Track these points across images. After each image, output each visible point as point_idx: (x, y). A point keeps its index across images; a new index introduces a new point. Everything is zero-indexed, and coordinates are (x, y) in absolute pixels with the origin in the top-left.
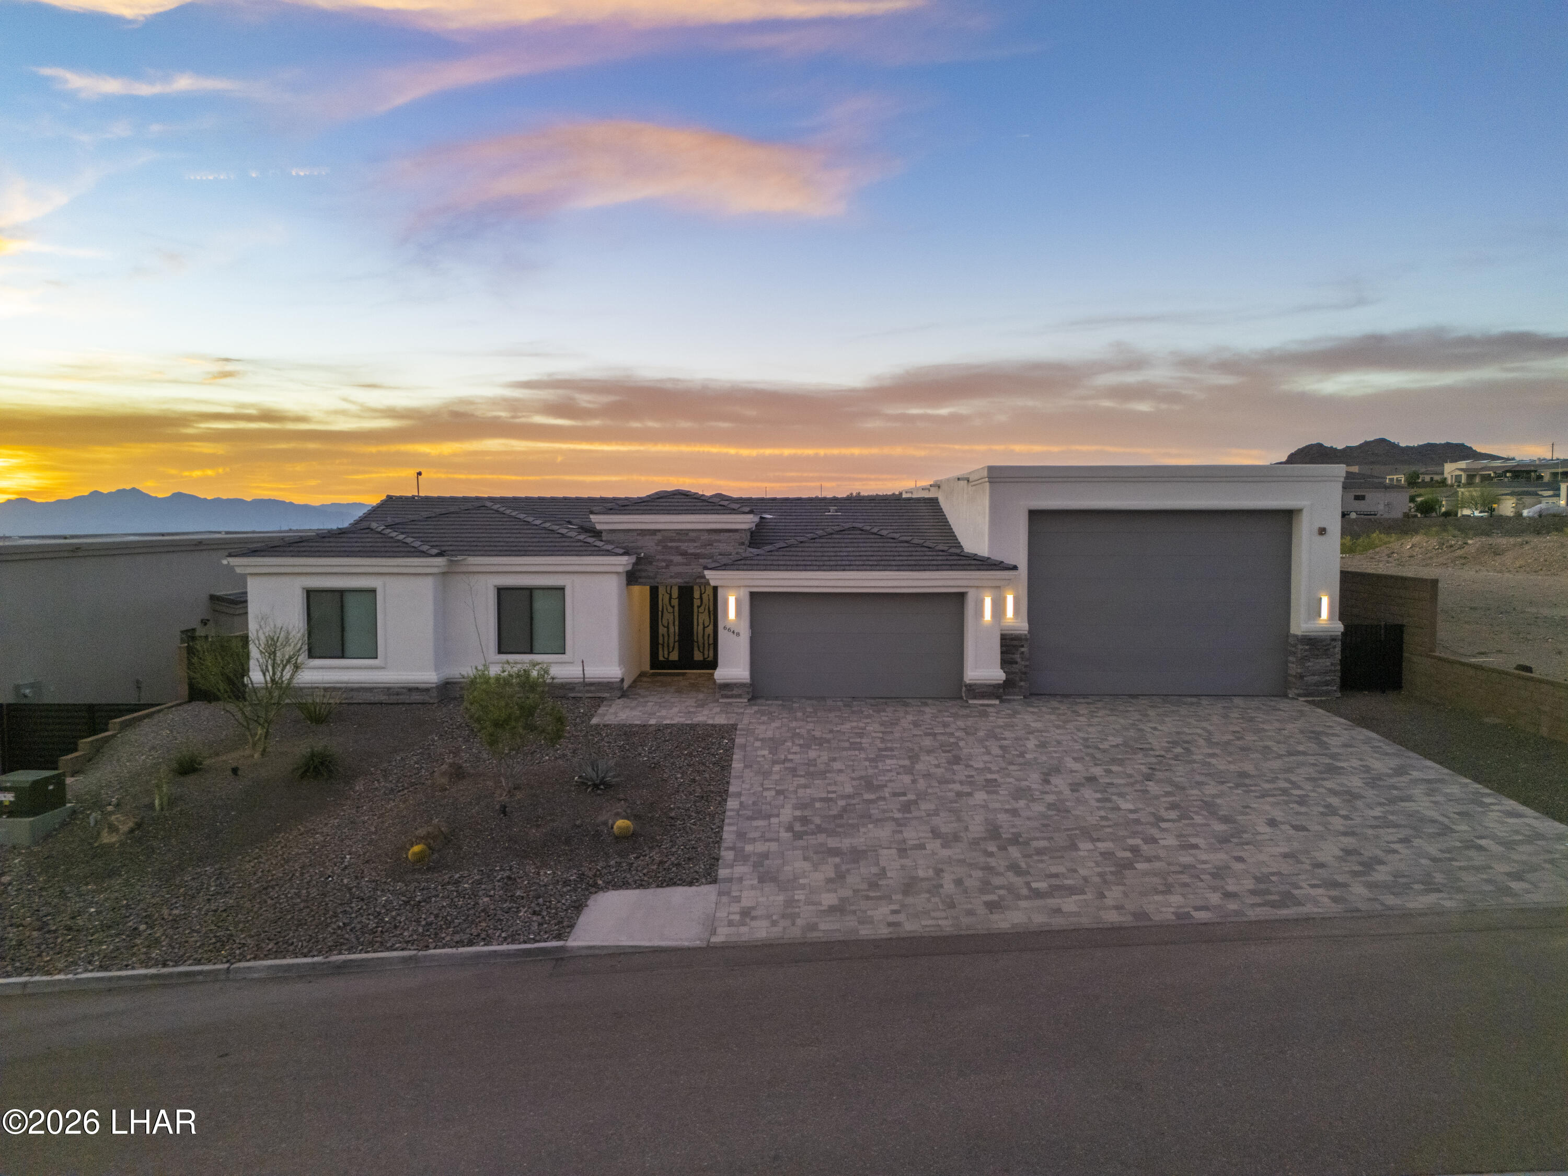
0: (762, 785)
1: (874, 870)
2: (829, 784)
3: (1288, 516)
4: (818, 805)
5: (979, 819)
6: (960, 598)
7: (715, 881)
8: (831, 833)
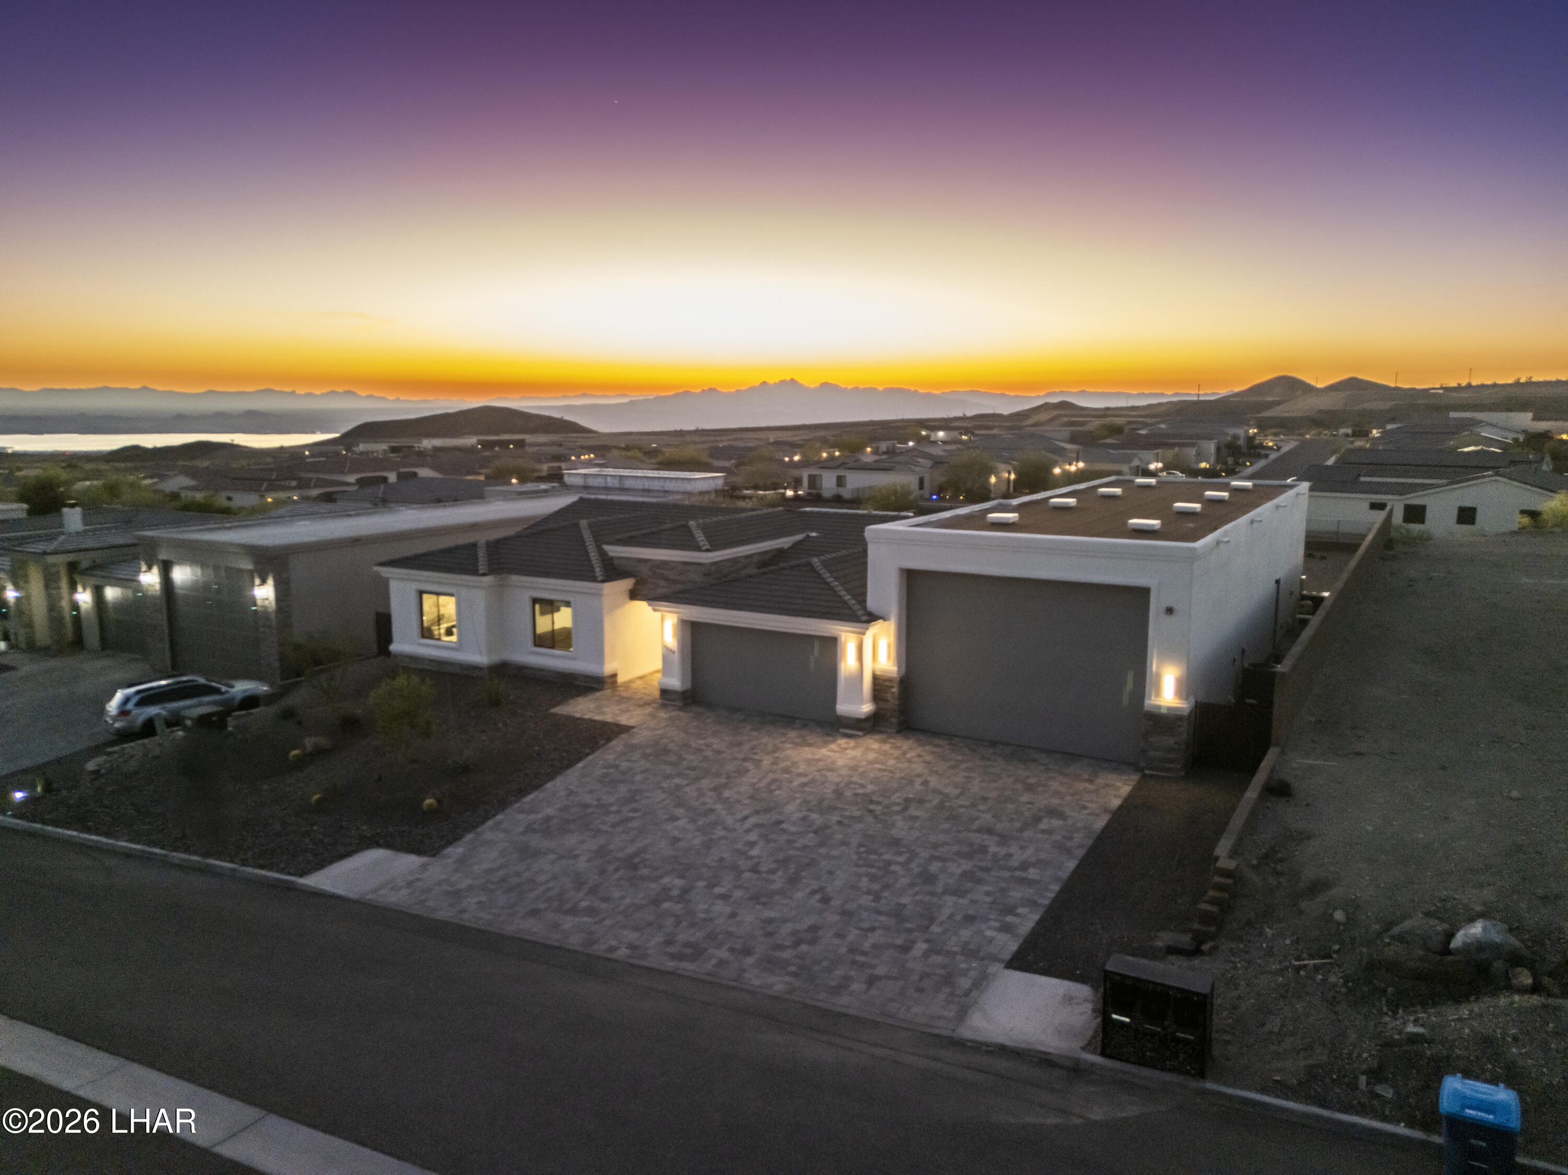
0: (570, 785)
1: (522, 868)
2: (608, 793)
3: (1143, 593)
4: (575, 809)
5: (646, 842)
6: (832, 643)
7: (434, 856)
8: (547, 834)
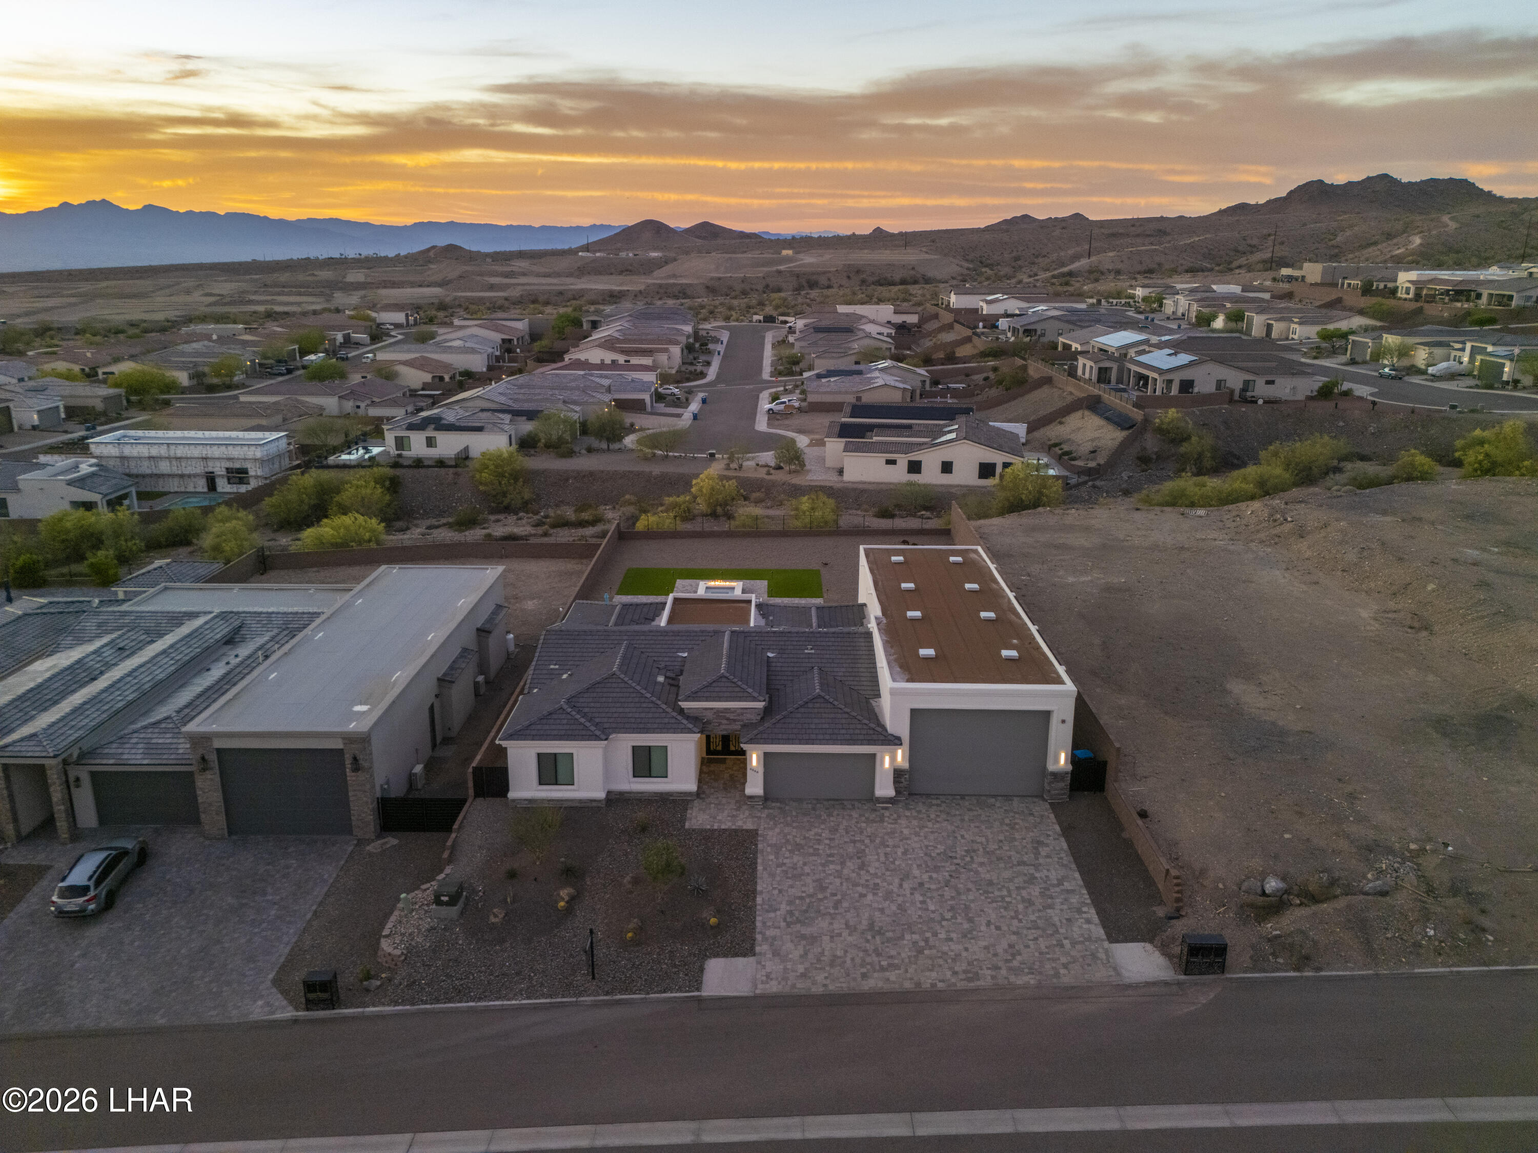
0: (772, 885)
1: (820, 950)
2: (802, 885)
3: (1048, 714)
4: (797, 902)
5: (867, 915)
6: (873, 756)
7: (754, 955)
8: (803, 923)
